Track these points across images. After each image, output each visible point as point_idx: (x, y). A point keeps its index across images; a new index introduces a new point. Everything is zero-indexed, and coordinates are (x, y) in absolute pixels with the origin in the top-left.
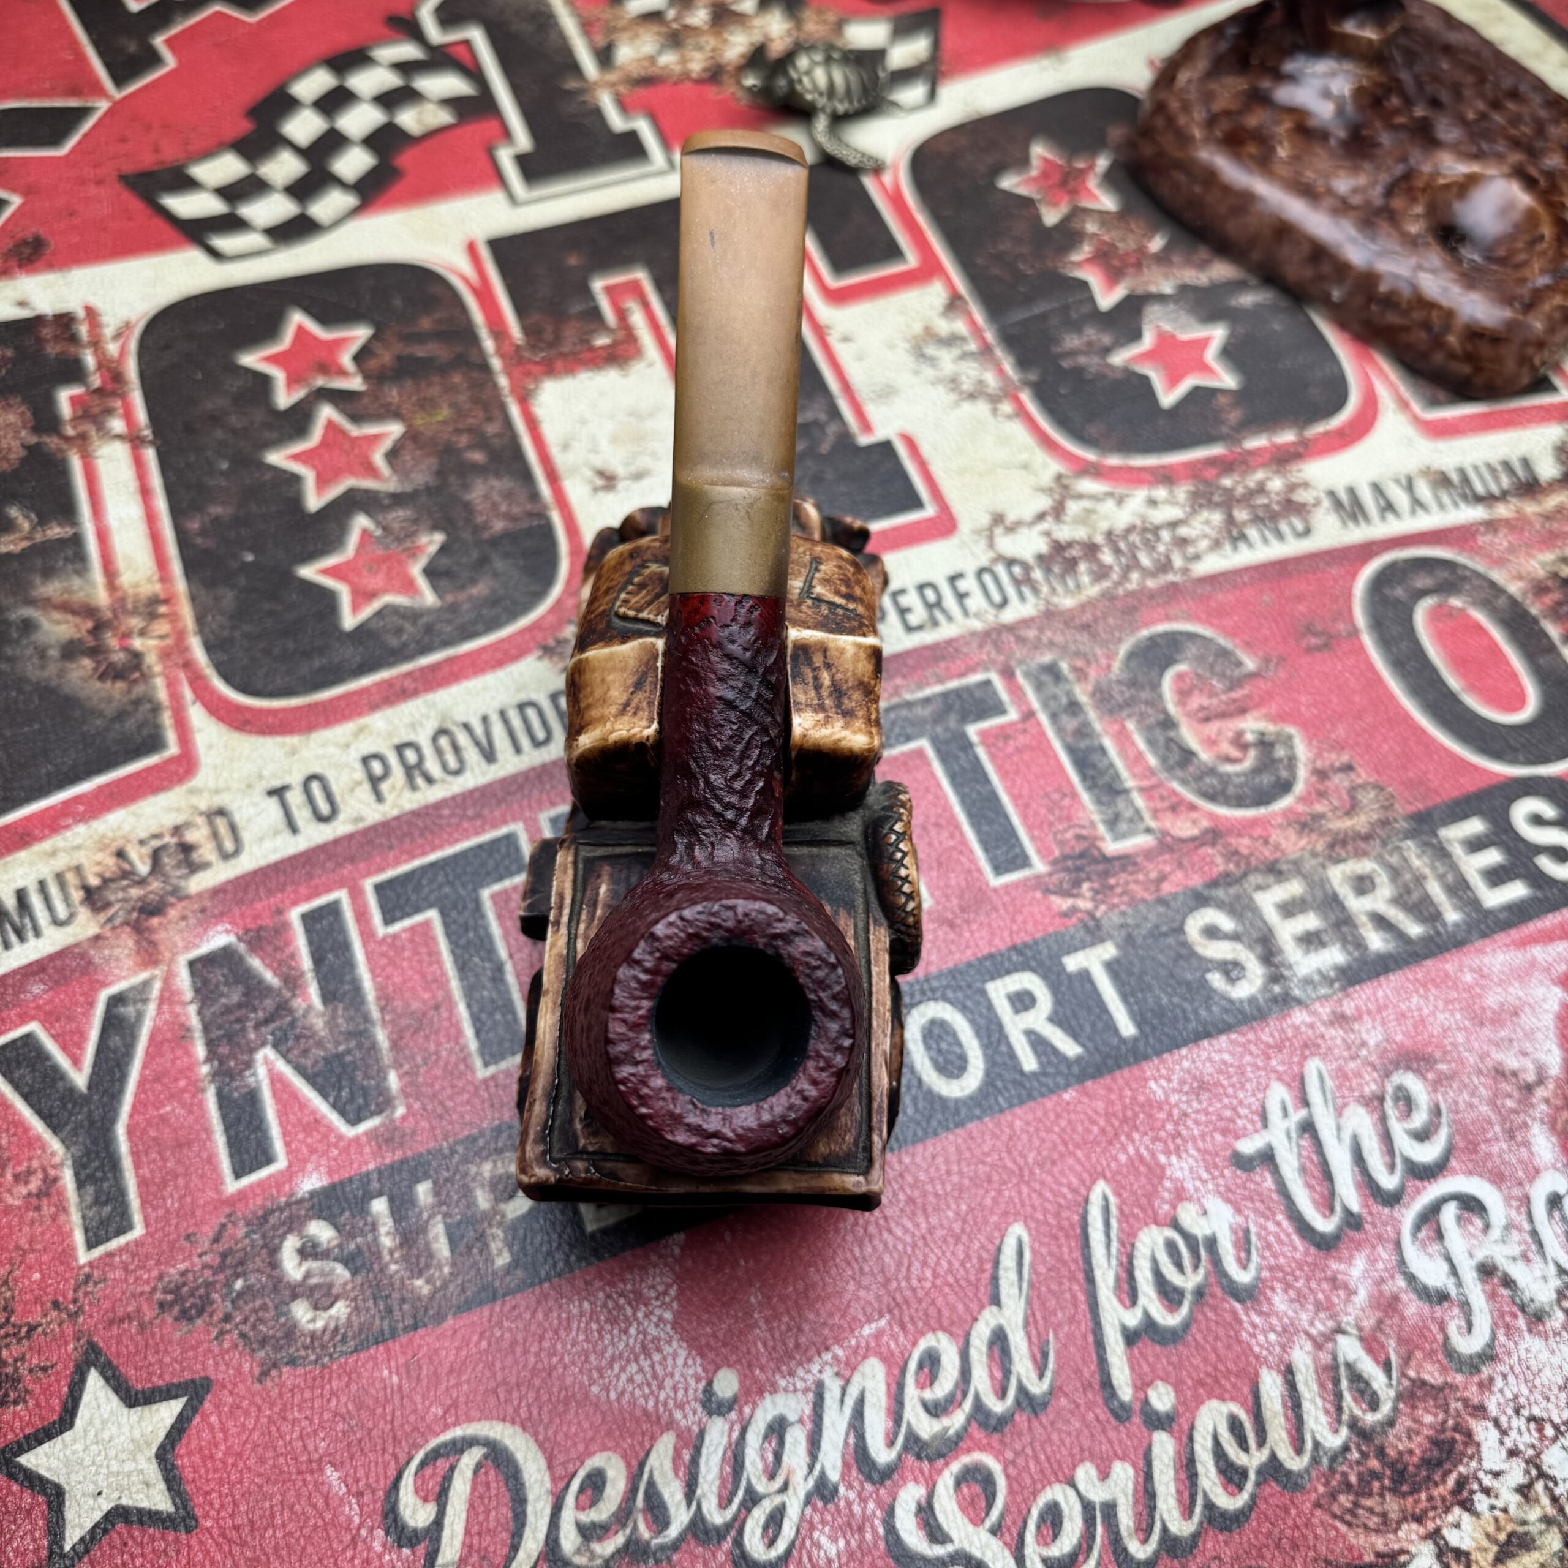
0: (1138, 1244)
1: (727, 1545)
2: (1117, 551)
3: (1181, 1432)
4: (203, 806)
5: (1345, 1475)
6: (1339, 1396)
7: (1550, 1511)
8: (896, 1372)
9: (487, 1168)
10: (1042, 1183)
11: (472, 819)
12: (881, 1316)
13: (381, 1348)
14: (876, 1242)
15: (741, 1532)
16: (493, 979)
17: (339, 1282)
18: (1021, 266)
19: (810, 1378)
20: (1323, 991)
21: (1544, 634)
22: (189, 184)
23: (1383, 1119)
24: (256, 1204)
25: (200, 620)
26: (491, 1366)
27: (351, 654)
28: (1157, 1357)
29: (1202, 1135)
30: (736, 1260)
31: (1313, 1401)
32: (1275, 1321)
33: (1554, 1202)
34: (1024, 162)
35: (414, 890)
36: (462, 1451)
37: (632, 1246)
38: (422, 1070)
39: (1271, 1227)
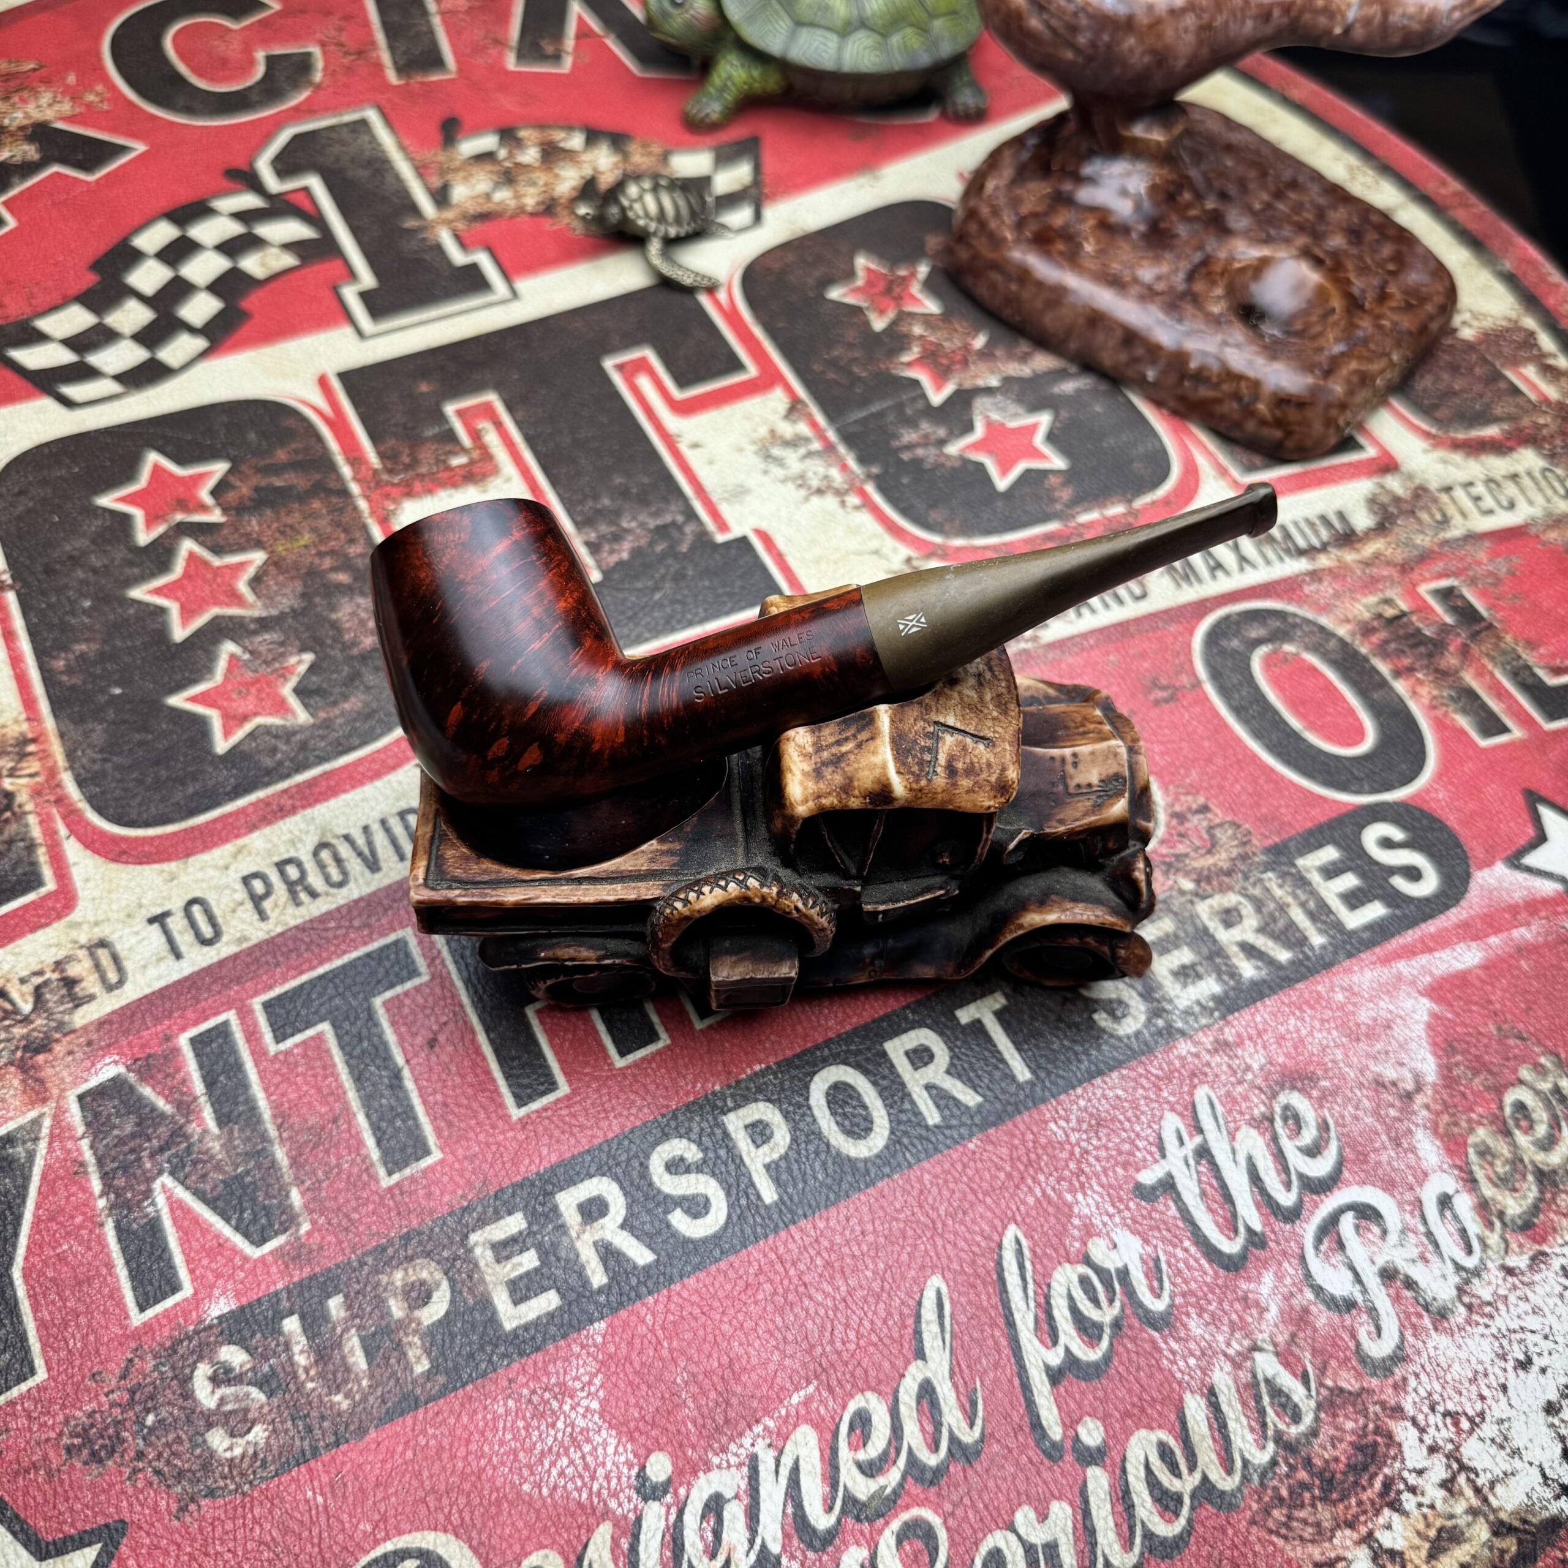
0: (1054, 1284)
3: (1114, 1464)
4: (83, 939)
5: (1275, 1489)
6: (1262, 1412)
7: (1475, 1502)
8: (829, 1436)
9: (398, 1276)
10: (956, 1233)
11: (359, 929)
12: (809, 1383)
13: (303, 1469)
14: (798, 1310)
16: (391, 1087)
17: (255, 1406)
18: (856, 370)
19: (743, 1452)
20: (1204, 1021)
21: (1375, 671)
22: (32, 336)
23: (1275, 1138)
24: (163, 1335)
25: (70, 755)
26: (417, 1475)
27: (225, 777)
28: (1083, 1393)
29: (1105, 1171)
30: (659, 1342)
31: (1237, 1420)
32: (1192, 1345)
33: (1445, 1202)
34: (850, 273)
35: (304, 1005)
36: (395, 1566)
37: (554, 1339)
38: (325, 1185)
39: (1180, 1253)
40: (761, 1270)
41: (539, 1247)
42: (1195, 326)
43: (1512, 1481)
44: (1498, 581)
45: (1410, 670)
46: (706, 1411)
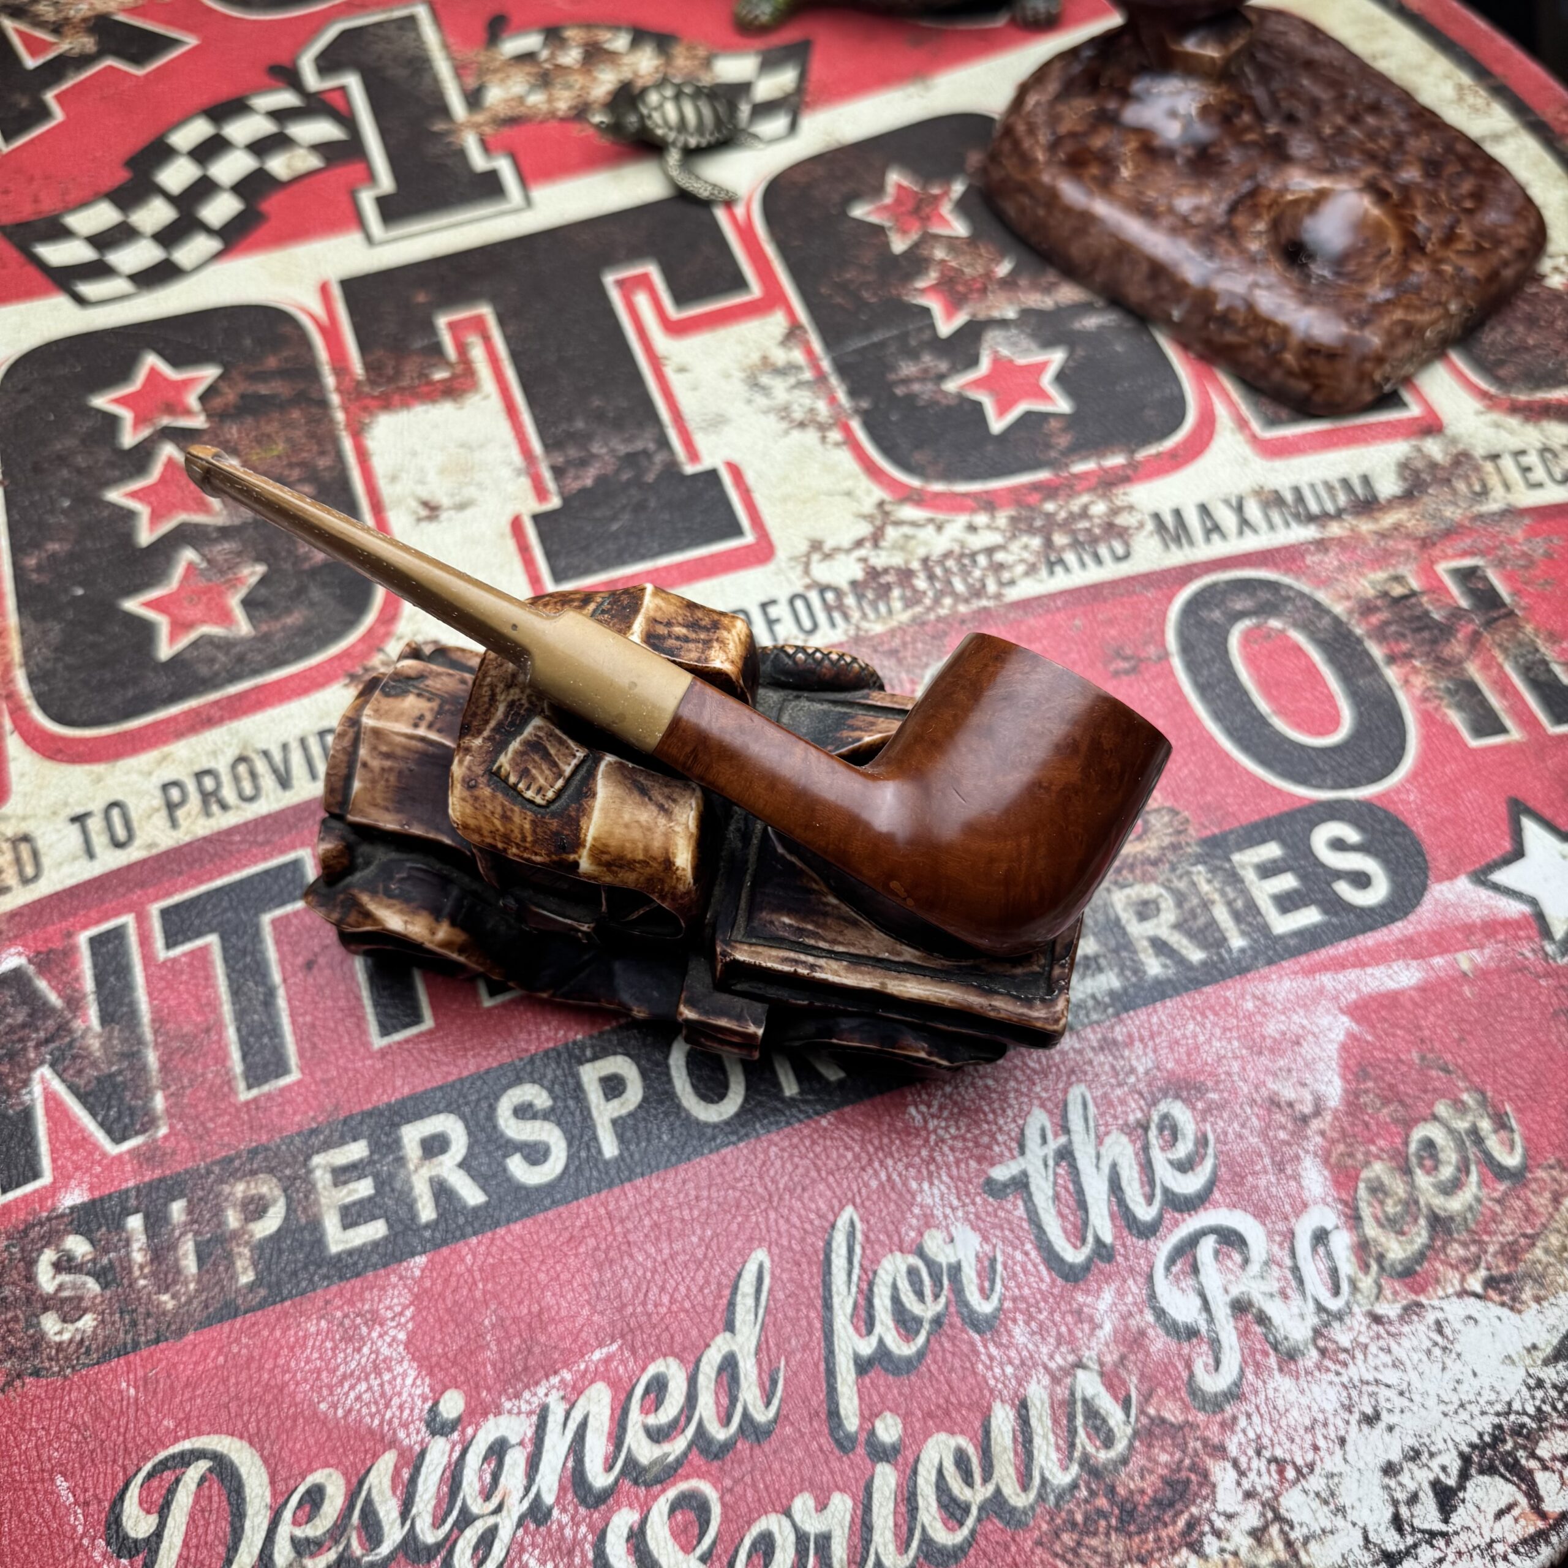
0: (881, 1272)
1: (436, 1565)
2: (931, 577)
3: (906, 1464)
4: (10, 833)
5: (1071, 1512)
6: (1073, 1432)
7: (1283, 1555)
8: (622, 1397)
9: (240, 1188)
10: (791, 1209)
11: (262, 845)
12: (613, 1341)
13: (122, 1361)
14: (616, 1268)
15: (451, 1552)
16: (264, 1004)
17: (89, 1295)
18: (865, 295)
19: (536, 1401)
20: (1095, 1016)
21: (1366, 653)
22: (60, 232)
23: (1146, 1148)
24: (19, 1218)
25: (26, 653)
26: (225, 1381)
27: (163, 683)
28: (889, 1387)
29: (958, 1162)
30: (475, 1283)
31: (1045, 1437)
32: (1013, 1353)
33: (1321, 1237)
34: (879, 189)
35: (198, 915)
36: (189, 1464)
37: (375, 1267)
38: (188, 1091)
39: (1019, 1256)
40: (587, 1225)
41: (376, 1176)
42: (1226, 265)
43: (1329, 1540)
44: (1531, 563)
45: (1408, 656)
46: (507, 1355)
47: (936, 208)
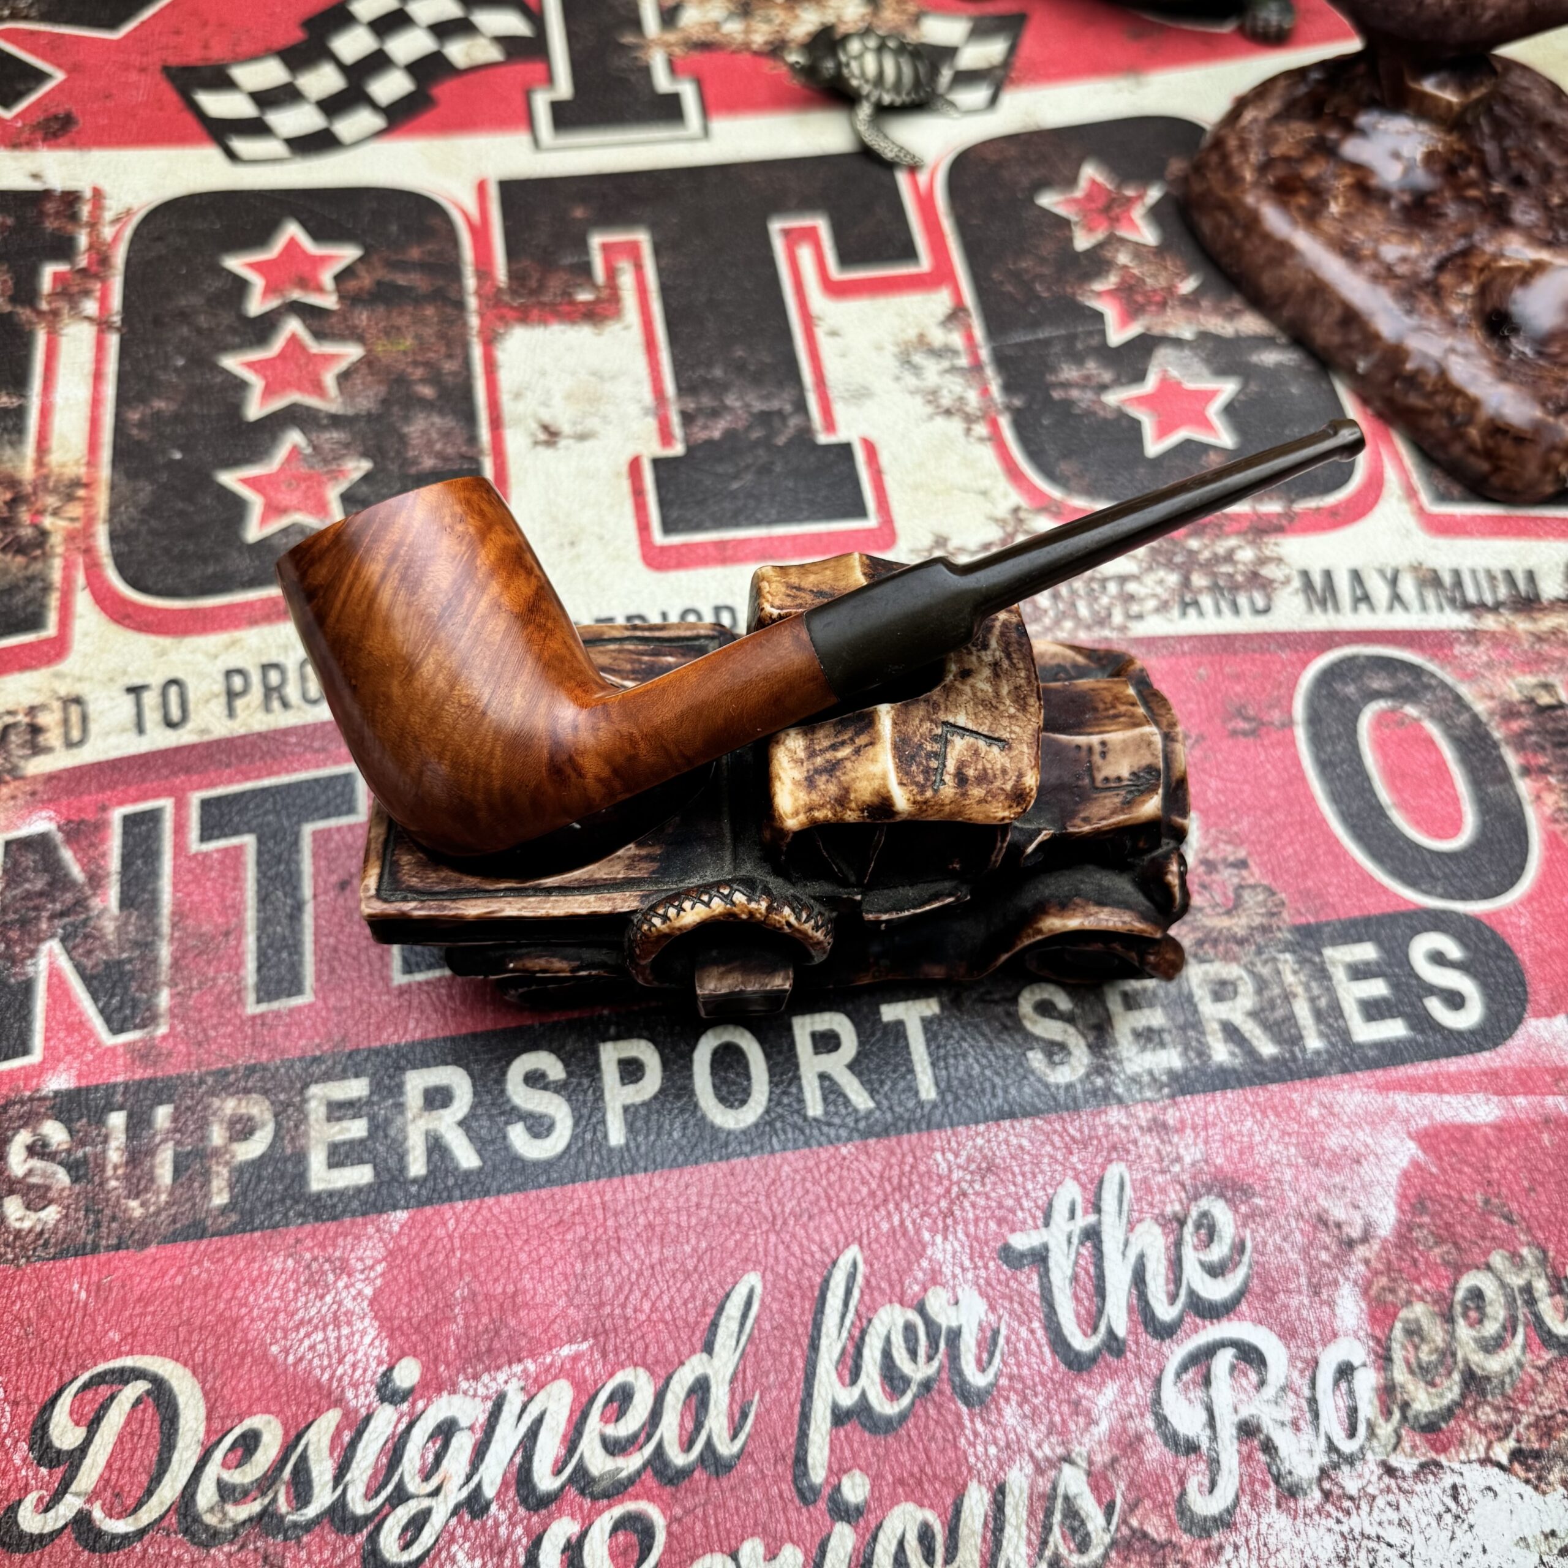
0: (876, 1321)
1: (361, 1538)
3: (867, 1528)
4: (63, 691)
6: (1048, 1529)
8: (584, 1399)
9: (231, 1104)
10: (794, 1236)
11: (317, 751)
12: (585, 1339)
13: (79, 1261)
14: (601, 1263)
15: (378, 1528)
16: (290, 917)
17: (57, 1186)
18: (1038, 287)
19: (494, 1386)
20: (1148, 1094)
21: (1501, 760)
22: (223, 82)
23: (1178, 1244)
25: (113, 509)
26: (179, 1303)
27: (246, 566)
28: (863, 1444)
29: (977, 1220)
30: (453, 1250)
31: (1018, 1528)
32: (999, 1434)
33: (1345, 1372)
34: (1071, 181)
35: (239, 812)
36: (127, 1383)
37: (354, 1214)
38: (195, 994)
39: (1024, 1333)
40: (579, 1211)
41: (372, 1119)
42: (1425, 323)
45: (1544, 771)
46: (473, 1333)
47: (1128, 210)
